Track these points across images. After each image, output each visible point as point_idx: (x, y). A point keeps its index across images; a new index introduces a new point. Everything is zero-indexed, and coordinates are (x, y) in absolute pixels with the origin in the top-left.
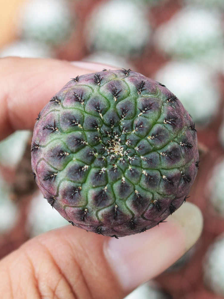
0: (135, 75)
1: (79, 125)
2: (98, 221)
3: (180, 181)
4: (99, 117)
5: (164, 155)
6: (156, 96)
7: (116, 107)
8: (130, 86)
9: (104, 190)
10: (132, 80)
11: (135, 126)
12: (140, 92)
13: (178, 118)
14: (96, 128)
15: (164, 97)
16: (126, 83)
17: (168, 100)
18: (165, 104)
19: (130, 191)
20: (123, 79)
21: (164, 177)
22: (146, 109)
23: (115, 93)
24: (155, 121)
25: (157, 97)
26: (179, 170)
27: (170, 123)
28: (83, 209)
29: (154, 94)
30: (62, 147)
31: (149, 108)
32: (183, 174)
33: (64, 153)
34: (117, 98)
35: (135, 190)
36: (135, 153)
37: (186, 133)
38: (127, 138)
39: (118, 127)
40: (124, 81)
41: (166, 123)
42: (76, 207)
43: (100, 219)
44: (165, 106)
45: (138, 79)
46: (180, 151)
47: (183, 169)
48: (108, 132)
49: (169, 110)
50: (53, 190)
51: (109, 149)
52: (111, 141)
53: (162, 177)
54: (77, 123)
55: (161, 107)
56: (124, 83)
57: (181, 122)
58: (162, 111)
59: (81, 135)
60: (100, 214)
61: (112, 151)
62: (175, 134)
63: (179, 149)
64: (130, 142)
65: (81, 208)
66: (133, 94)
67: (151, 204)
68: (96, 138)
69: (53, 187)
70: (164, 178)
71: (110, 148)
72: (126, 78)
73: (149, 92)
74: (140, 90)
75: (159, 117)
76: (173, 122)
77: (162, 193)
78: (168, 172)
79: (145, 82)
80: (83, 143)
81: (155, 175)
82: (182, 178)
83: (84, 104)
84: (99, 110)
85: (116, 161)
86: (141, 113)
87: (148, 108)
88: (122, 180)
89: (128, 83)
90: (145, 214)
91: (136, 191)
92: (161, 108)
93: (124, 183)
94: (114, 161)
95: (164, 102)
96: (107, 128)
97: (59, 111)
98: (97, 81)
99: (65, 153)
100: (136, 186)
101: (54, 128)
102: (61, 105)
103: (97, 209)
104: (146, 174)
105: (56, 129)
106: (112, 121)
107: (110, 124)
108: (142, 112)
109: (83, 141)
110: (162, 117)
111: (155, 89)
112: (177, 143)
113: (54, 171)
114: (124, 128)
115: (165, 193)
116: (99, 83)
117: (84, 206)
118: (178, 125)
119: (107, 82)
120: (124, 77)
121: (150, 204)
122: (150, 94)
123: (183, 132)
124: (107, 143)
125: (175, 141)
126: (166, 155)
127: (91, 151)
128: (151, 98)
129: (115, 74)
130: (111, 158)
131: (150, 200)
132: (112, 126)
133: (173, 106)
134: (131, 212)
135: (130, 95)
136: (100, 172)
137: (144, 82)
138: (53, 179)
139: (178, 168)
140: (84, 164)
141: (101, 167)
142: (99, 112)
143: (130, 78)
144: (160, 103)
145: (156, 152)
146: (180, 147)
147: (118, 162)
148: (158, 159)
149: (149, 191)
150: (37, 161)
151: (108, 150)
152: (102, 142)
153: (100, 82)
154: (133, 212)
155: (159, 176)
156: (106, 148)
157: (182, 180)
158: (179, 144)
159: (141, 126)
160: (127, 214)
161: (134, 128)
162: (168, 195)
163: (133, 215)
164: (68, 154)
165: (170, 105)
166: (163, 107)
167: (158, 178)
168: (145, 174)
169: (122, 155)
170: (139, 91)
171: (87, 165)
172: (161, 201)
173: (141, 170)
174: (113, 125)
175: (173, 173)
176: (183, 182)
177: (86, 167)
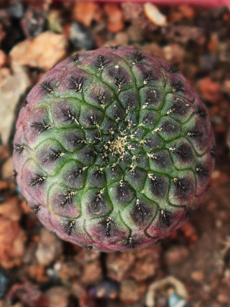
0: (23, 137)
1: (101, 192)
2: (207, 154)
3: (144, 64)
4: (87, 170)
5: (120, 85)
6: (49, 107)
7: (72, 151)
8: (42, 140)
9: (174, 150)
10: (32, 139)
11: (92, 125)
12: (47, 126)
13: (71, 77)
14: (101, 172)
15: (48, 97)
16: (39, 145)
17: (50, 91)
18: (57, 94)
19: (169, 120)
20: (33, 150)
21: (145, 83)
22: (70, 116)
23: (54, 156)
24: (82, 102)
25: (49, 105)
26: (132, 66)
27: (80, 85)
28: (197, 173)
29: (46, 109)
30: (131, 209)
31: (68, 112)
32: (135, 62)
33: (138, 205)
34: (61, 153)
35: (167, 115)
36: (123, 121)
37: (86, 65)
38: (107, 133)
39: (94, 146)
40: (36, 148)
41: (81, 90)
42: (196, 182)
43: (204, 152)
44: (59, 94)
45: (28, 132)
46: (110, 68)
47: (129, 62)
48: (103, 157)
49: (63, 88)
50: (179, 213)
51: (122, 154)
52: (111, 152)
53: (146, 85)
54: (99, 195)
55: (61, 98)
56: (39, 147)
57: (75, 72)
58: (67, 96)
59: (113, 188)
60: (200, 152)
61: (123, 149)
62: (92, 77)
63: (109, 69)
64: (112, 129)
65: (197, 176)
66: (52, 135)
67: (178, 93)
68: (113, 169)
69: (177, 214)
70: (147, 82)
71: (120, 153)
72: (30, 146)
73: (45, 115)
74: (45, 127)
75: (76, 99)
76: (79, 81)
77: (164, 83)
78: (138, 79)
79: (33, 123)
80: (122, 185)
81: (146, 93)
82: (139, 62)
83: (73, 192)
84: (79, 171)
85: (136, 142)
86: (76, 120)
87: (68, 114)
88: (158, 131)
89: (38, 144)
90: (190, 99)
91: (168, 113)
92: (64, 98)
93: (161, 129)
94: (137, 144)
95: (54, 96)
96: (99, 159)
97: (85, 221)
98: (41, 180)
99: (138, 203)
100: (161, 114)
101: (108, 222)
102: (77, 220)
103: (195, 156)
104: (147, 103)
105: (109, 220)
106: (90, 154)
107: (93, 156)
108: (74, 120)
109: (120, 184)
110: (76, 95)
111: (39, 110)
112: (102, 73)
113: (159, 215)
114: (95, 139)
115: (163, 79)
116: (43, 177)
117: (194, 173)
118: (81, 75)
119: (41, 169)
120: (29, 149)
121: (179, 95)
122: (48, 114)
123: (87, 68)
124: (115, 157)
125: (101, 76)
126: (120, 84)
127: (131, 174)
128: (53, 112)
129: (27, 161)
130: (134, 149)
131: (174, 95)
132: (95, 153)
133: (57, 85)
134: (192, 115)
135: (54, 138)
136: (154, 158)
137: (32, 125)
138: (167, 214)
139: (131, 68)
140: (147, 179)
141: (147, 158)
142: (82, 171)
143: (30, 142)
144: (57, 100)
145: (119, 96)
146: (106, 69)
147: (137, 140)
148: (126, 92)
149: (164, 98)
150: (146, 238)
151: (124, 154)
152: (115, 162)
153: (41, 177)
154: (191, 113)
155: (146, 88)
156: (122, 157)
157: (142, 61)
158: (102, 70)
159: (92, 117)
160: (195, 121)
161: (94, 126)
162: (163, 76)
163: (194, 113)
164: (138, 200)
165: (56, 89)
166: (61, 97)
167: (148, 89)
168: (146, 106)
169: (126, 137)
170: (47, 128)
171: (147, 176)
172: (171, 82)
173: (143, 111)
174: (93, 152)
175: (138, 73)
176: (144, 61)
177: (150, 176)
